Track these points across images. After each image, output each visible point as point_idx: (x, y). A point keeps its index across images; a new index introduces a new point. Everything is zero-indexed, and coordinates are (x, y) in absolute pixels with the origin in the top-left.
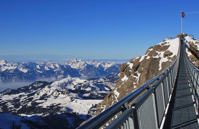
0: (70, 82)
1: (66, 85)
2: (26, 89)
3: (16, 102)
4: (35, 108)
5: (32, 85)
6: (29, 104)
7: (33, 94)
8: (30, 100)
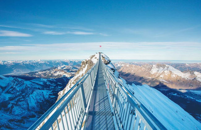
0: (65, 67)
1: (63, 68)
2: (49, 70)
3: (45, 74)
4: (52, 76)
5: (51, 68)
6: (50, 75)
7: (51, 71)
8: (50, 73)
